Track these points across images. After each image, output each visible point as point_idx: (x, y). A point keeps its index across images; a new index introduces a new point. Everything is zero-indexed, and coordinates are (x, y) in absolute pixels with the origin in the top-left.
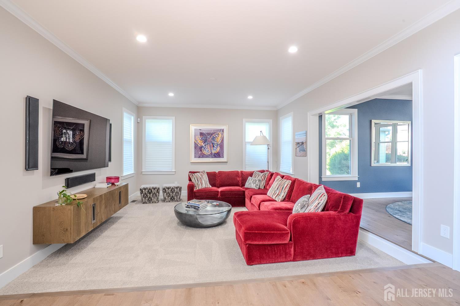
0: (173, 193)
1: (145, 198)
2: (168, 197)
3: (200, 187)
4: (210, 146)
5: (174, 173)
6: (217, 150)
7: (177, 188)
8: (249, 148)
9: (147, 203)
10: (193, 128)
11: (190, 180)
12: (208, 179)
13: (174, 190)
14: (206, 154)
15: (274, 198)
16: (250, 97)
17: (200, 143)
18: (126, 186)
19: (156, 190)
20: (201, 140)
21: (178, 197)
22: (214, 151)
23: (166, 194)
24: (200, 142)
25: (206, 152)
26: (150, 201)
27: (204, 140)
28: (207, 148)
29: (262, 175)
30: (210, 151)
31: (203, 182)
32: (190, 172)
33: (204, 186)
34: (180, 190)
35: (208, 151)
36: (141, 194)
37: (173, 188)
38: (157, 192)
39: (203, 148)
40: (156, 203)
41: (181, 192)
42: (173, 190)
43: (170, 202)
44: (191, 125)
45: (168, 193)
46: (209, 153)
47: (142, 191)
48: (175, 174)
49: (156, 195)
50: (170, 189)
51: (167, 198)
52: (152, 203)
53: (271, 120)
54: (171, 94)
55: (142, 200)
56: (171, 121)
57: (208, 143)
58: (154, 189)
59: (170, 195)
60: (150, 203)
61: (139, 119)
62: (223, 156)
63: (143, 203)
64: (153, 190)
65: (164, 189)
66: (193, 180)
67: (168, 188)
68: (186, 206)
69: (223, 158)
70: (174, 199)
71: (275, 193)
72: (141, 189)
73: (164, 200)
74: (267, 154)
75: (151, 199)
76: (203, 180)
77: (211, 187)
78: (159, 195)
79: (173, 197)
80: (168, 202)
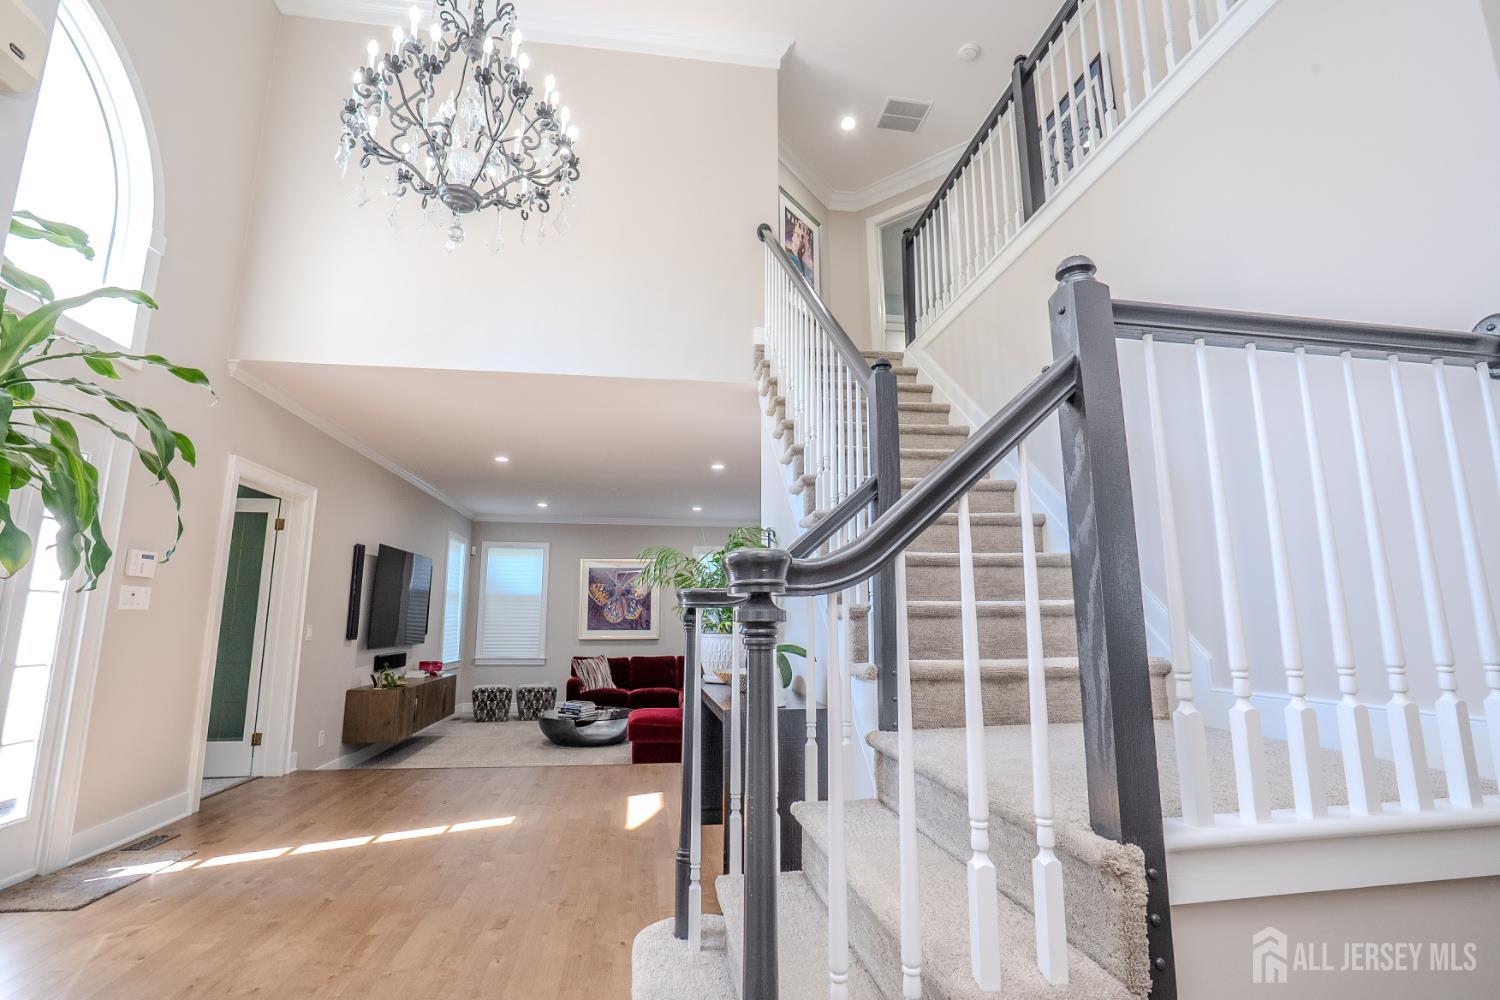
0: (538, 700)
1: (482, 710)
2: (529, 708)
3: (593, 687)
4: (622, 605)
6: (636, 614)
7: (547, 691)
9: (484, 721)
10: (583, 568)
11: (574, 673)
12: (609, 672)
13: (542, 696)
14: (611, 622)
16: (697, 509)
17: (601, 599)
18: (453, 679)
19: (505, 694)
20: (603, 591)
22: (629, 616)
23: (523, 703)
24: (599, 597)
25: (612, 617)
26: (491, 717)
27: (608, 591)
28: (615, 609)
30: (620, 615)
31: (600, 676)
32: (575, 658)
33: (600, 685)
34: (554, 695)
35: (617, 615)
36: (474, 701)
37: (538, 692)
38: (506, 698)
39: (606, 609)
40: (502, 720)
41: (554, 699)
42: (538, 695)
43: (531, 719)
44: (582, 560)
45: (529, 701)
46: (618, 621)
47: (477, 696)
48: (545, 663)
49: (504, 704)
50: (533, 694)
51: (525, 712)
52: (496, 720)
54: (542, 505)
55: (476, 714)
56: (542, 551)
57: (617, 599)
58: (501, 691)
59: (532, 704)
60: (490, 720)
61: (474, 548)
63: (478, 721)
64: (498, 694)
65: (521, 692)
66: (579, 673)
67: (530, 691)
68: (561, 710)
72: (474, 692)
73: (521, 717)
75: (494, 713)
76: (598, 672)
77: (614, 687)
78: (509, 705)
79: (537, 709)
80: (527, 720)
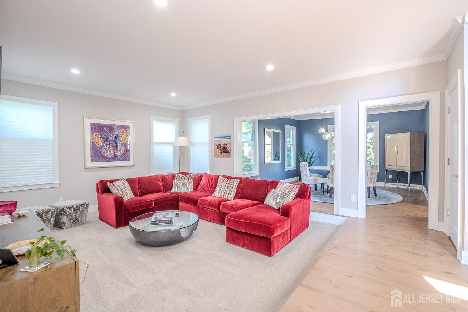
0: (76, 213)
3: (126, 199)
4: (113, 147)
5: (58, 186)
6: (121, 152)
7: (82, 205)
8: (157, 149)
10: (88, 122)
12: (130, 188)
13: (79, 209)
14: (107, 156)
15: (226, 197)
17: (100, 142)
19: (50, 213)
20: (100, 138)
21: (84, 217)
22: (118, 153)
23: (66, 216)
24: (98, 141)
25: (107, 154)
27: (104, 138)
28: (109, 149)
29: (188, 178)
30: (112, 152)
33: (129, 197)
34: (87, 207)
35: (110, 152)
37: (76, 207)
38: (51, 216)
39: (103, 149)
41: (87, 210)
42: (76, 209)
43: (71, 227)
44: (85, 117)
45: (70, 214)
46: (111, 156)
48: (60, 186)
50: (72, 209)
51: (67, 222)
53: (178, 120)
54: (75, 71)
56: (51, 108)
57: (110, 143)
59: (72, 217)
62: (128, 158)
64: (44, 214)
66: (115, 191)
67: (70, 208)
68: (152, 223)
69: (129, 160)
70: (78, 221)
71: (225, 193)
74: (173, 155)
76: (126, 189)
77: (134, 196)
79: (76, 219)
80: (68, 228)
